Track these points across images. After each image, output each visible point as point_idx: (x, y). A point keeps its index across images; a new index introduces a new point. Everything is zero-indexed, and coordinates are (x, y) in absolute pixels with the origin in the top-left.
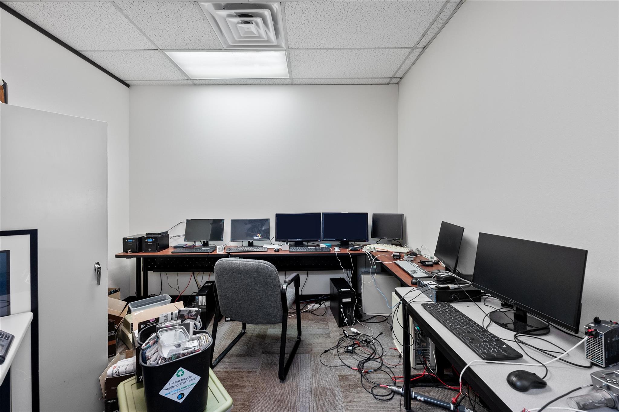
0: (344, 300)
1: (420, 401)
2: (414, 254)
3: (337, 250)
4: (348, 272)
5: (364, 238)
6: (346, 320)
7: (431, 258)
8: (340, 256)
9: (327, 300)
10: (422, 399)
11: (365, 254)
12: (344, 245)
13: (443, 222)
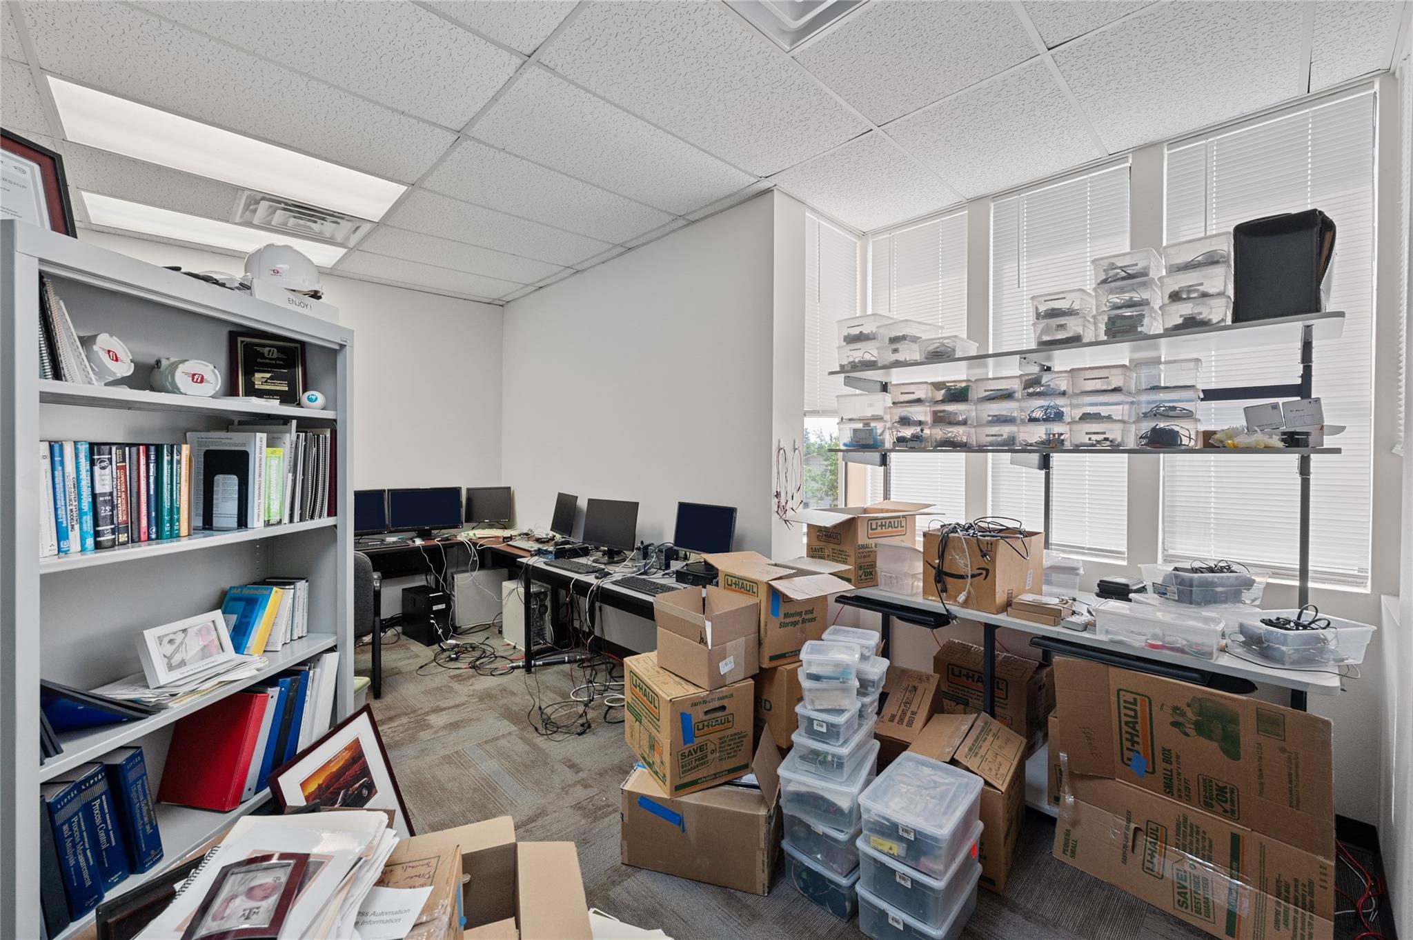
0: (435, 608)
1: (540, 666)
2: (527, 534)
3: (419, 542)
4: (428, 577)
5: (456, 524)
6: (440, 631)
7: (547, 535)
8: (426, 548)
9: (392, 626)
10: (541, 663)
11: (462, 543)
12: (425, 535)
13: (560, 495)
